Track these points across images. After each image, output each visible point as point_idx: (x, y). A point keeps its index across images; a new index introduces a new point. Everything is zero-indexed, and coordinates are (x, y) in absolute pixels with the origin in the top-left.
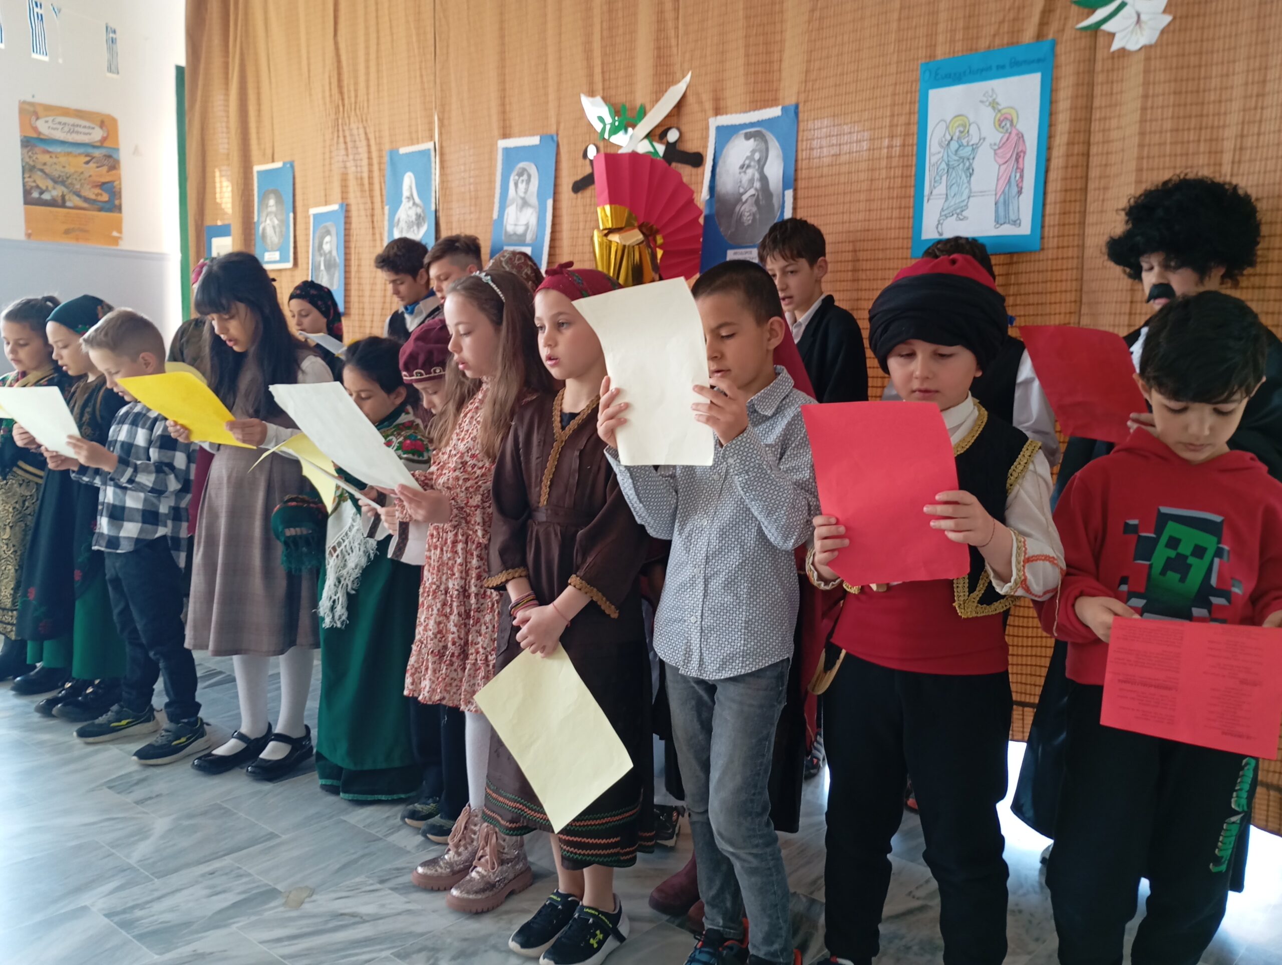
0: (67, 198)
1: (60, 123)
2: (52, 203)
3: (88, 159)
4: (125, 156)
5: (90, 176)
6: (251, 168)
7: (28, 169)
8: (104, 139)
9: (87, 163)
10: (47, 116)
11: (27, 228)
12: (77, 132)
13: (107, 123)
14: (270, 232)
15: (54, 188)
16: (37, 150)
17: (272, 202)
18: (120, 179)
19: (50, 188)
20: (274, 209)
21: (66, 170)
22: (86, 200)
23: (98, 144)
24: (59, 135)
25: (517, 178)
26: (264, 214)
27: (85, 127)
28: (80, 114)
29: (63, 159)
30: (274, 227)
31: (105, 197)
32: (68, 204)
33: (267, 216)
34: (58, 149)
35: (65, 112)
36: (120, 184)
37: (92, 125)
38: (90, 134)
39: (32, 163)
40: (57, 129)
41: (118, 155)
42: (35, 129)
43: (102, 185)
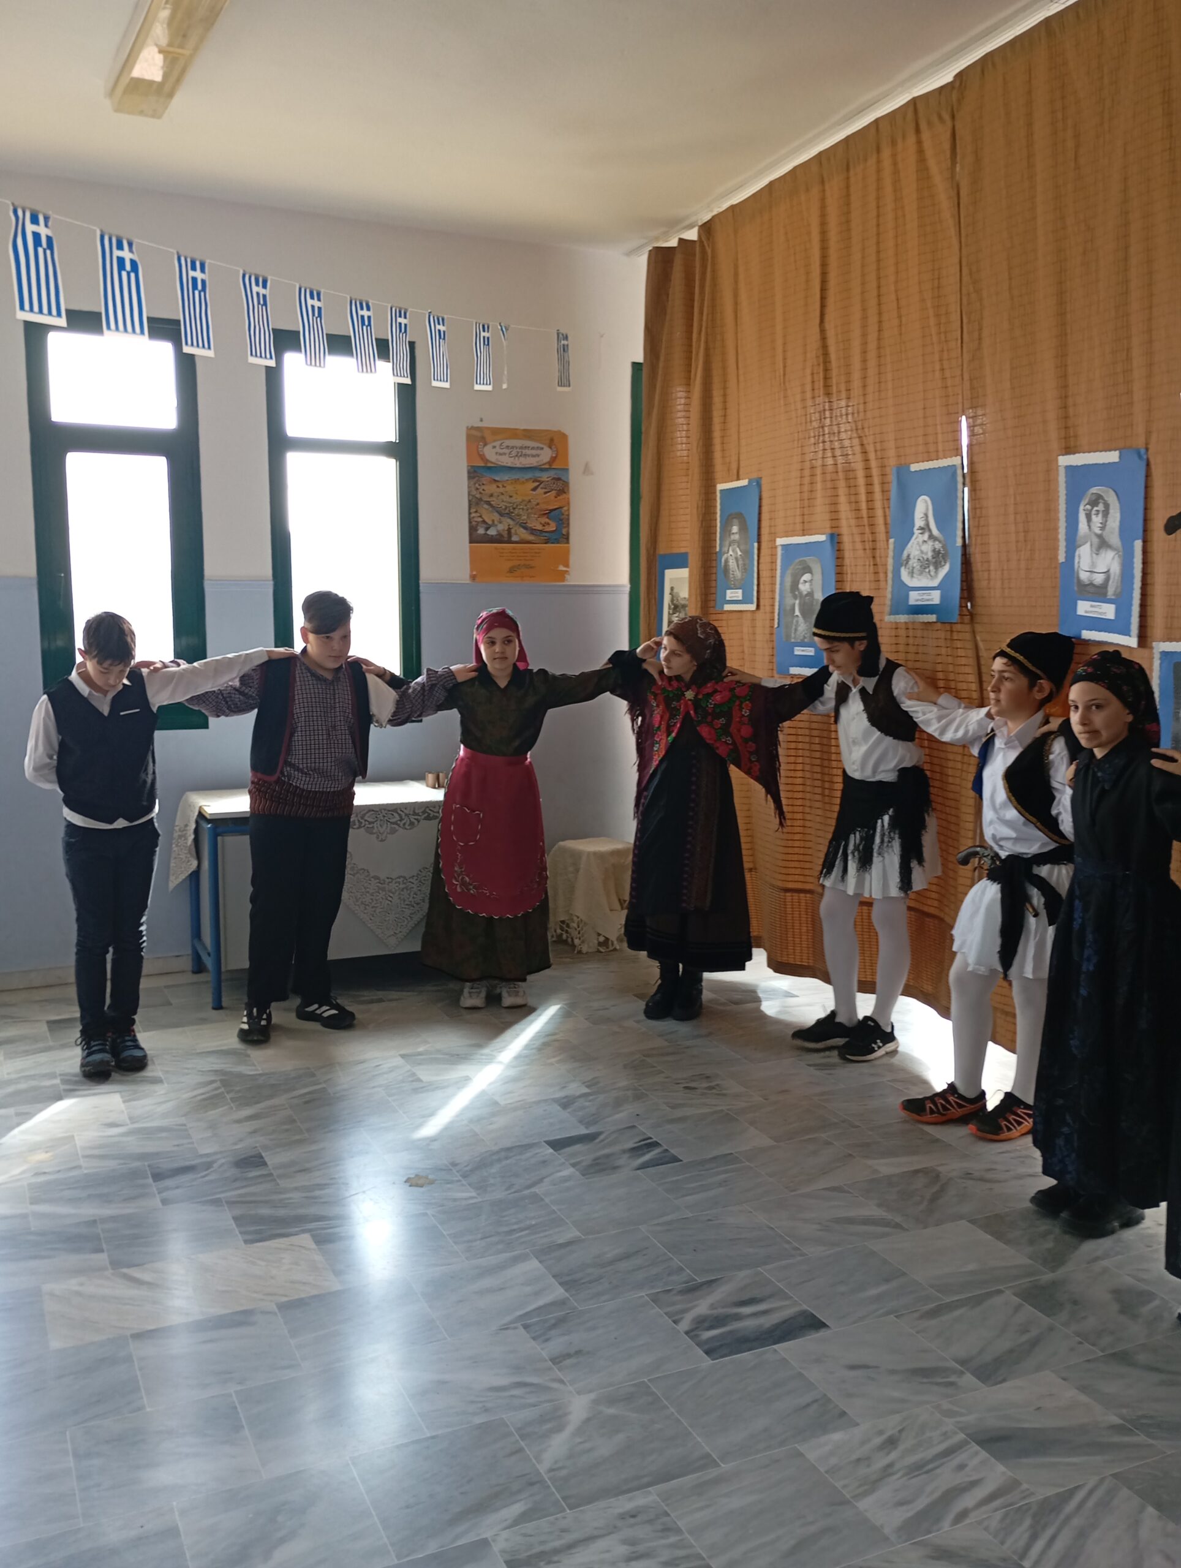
0: (513, 531)
1: (507, 447)
2: (498, 539)
3: (538, 483)
4: (575, 478)
5: (538, 504)
6: (715, 486)
7: (474, 503)
8: (553, 459)
9: (534, 489)
10: (495, 441)
11: (472, 570)
12: (525, 455)
13: (556, 441)
14: (732, 564)
15: (500, 522)
16: (484, 480)
17: (735, 529)
18: (568, 504)
19: (496, 522)
20: (737, 537)
21: (513, 500)
22: (533, 531)
23: (547, 466)
24: (506, 461)
25: (1088, 507)
26: (727, 543)
27: (533, 448)
28: (528, 434)
29: (509, 488)
30: (737, 559)
31: (552, 527)
32: (514, 538)
33: (730, 545)
34: (505, 477)
35: (513, 433)
36: (568, 510)
37: (542, 446)
38: (538, 456)
39: (478, 496)
40: (505, 454)
41: (568, 478)
42: (482, 457)
43: (548, 513)
